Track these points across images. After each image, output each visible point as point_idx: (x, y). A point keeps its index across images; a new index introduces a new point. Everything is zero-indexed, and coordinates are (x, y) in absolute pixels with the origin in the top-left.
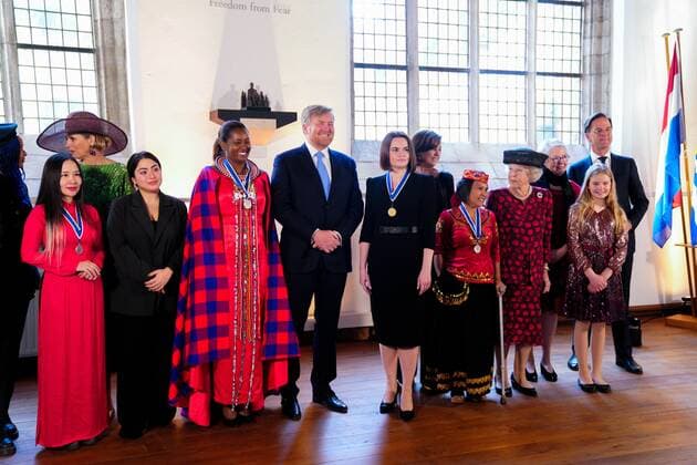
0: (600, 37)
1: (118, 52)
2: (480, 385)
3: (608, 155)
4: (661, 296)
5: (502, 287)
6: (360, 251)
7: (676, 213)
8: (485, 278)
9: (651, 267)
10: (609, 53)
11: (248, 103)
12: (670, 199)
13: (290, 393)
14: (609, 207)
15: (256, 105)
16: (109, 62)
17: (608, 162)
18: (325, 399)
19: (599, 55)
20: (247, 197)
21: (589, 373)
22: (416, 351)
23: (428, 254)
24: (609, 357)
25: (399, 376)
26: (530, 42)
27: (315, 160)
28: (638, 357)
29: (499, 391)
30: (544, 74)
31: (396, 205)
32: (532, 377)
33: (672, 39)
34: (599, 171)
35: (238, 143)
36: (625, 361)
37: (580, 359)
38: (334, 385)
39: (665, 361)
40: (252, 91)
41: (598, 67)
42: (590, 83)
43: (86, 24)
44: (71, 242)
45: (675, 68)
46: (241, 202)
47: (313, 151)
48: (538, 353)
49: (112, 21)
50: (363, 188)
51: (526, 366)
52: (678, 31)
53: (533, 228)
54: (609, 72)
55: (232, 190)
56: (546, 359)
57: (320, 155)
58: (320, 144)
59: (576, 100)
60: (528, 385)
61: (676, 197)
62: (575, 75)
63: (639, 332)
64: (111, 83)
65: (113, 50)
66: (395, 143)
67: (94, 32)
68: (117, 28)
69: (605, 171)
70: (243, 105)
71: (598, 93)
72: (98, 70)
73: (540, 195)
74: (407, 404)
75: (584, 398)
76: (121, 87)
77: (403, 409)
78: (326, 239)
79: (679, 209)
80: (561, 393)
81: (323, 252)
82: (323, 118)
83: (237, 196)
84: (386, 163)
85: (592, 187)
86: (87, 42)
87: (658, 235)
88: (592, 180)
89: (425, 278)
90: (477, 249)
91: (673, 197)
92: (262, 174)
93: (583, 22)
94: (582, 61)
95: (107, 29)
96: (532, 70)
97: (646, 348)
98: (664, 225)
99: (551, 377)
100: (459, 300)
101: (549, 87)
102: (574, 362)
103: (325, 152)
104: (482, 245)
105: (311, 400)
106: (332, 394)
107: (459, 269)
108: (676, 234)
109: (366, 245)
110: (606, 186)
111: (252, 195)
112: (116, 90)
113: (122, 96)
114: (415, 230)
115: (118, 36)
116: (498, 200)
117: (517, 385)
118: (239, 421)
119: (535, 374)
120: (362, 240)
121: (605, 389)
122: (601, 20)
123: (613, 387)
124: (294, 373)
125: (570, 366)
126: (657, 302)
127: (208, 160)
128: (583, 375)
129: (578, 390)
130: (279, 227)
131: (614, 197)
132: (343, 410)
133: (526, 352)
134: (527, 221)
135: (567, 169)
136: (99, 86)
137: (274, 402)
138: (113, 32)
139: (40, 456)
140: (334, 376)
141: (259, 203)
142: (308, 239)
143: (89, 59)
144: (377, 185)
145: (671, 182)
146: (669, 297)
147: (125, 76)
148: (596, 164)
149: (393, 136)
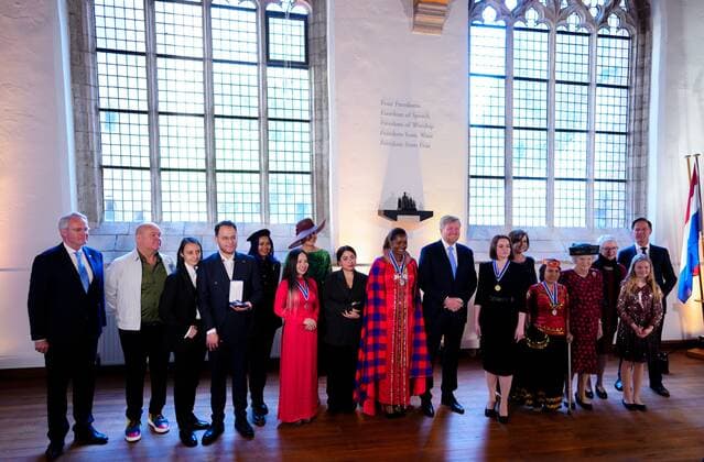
0: (639, 156)
1: (325, 173)
2: (555, 403)
3: (648, 246)
4: (683, 334)
5: (570, 337)
6: (474, 310)
7: (696, 279)
8: (559, 332)
9: (676, 314)
10: (647, 167)
11: (403, 206)
12: (692, 271)
13: (427, 398)
14: (649, 284)
15: (407, 207)
16: (319, 180)
17: (647, 251)
18: (450, 404)
19: (639, 168)
20: (402, 277)
21: (631, 394)
22: (511, 378)
23: (522, 316)
24: (645, 382)
25: (498, 390)
26: (590, 160)
27: (448, 252)
28: (666, 383)
29: (567, 405)
30: (600, 180)
31: (500, 284)
32: (590, 395)
33: (693, 160)
34: (642, 259)
35: (400, 243)
36: (656, 386)
37: (625, 383)
38: (455, 393)
39: (686, 386)
40: (405, 197)
41: (638, 176)
42: (632, 187)
43: (307, 157)
44: (302, 302)
45: (695, 180)
46: (398, 281)
47: (446, 246)
48: (594, 378)
49: (322, 156)
50: (477, 268)
51: (586, 388)
52: (697, 156)
53: (592, 296)
54: (646, 179)
55: (393, 273)
56: (599, 383)
57: (451, 249)
58: (450, 242)
59: (622, 197)
60: (586, 401)
61: (696, 268)
62: (621, 181)
63: (667, 362)
64: (319, 191)
65: (321, 173)
66: (500, 242)
67: (311, 162)
68: (325, 159)
69: (646, 259)
70: (399, 206)
71: (638, 193)
72: (312, 185)
73: (594, 273)
74: (504, 412)
75: (627, 414)
76: (325, 195)
77: (501, 415)
78: (453, 303)
79: (697, 277)
80: (609, 408)
81: (451, 311)
82: (452, 225)
83: (396, 277)
84: (493, 254)
85: (636, 270)
86: (307, 169)
87: (681, 295)
88: (637, 265)
89: (520, 331)
90: (554, 313)
91: (693, 268)
92: (413, 260)
93: (627, 145)
94: (627, 171)
95: (319, 160)
96: (591, 178)
97: (672, 374)
98: (687, 288)
99: (603, 395)
100: (541, 345)
101: (603, 188)
102: (619, 385)
103: (454, 246)
104: (557, 310)
105: (440, 402)
106: (455, 401)
107: (543, 325)
108: (695, 293)
109: (478, 307)
110: (648, 269)
111: (405, 276)
112: (323, 198)
113: (326, 201)
114: (512, 299)
115: (325, 164)
116: (568, 278)
117: (579, 400)
118: (396, 415)
119: (591, 392)
120: (475, 303)
121: (642, 408)
122: (641, 144)
123: (648, 407)
124: (430, 384)
125: (616, 387)
126: (680, 338)
127: (379, 253)
128: (626, 395)
129: (623, 408)
130: (422, 293)
131: (653, 277)
132: (462, 412)
133: (586, 377)
134: (588, 291)
135: (617, 256)
136: (312, 194)
137: (416, 402)
138: (322, 162)
139: (279, 427)
140: (455, 387)
141: (410, 280)
142: (442, 303)
143: (307, 178)
144: (487, 267)
145: (692, 258)
146: (689, 335)
147: (328, 188)
148: (639, 254)
149: (499, 237)
